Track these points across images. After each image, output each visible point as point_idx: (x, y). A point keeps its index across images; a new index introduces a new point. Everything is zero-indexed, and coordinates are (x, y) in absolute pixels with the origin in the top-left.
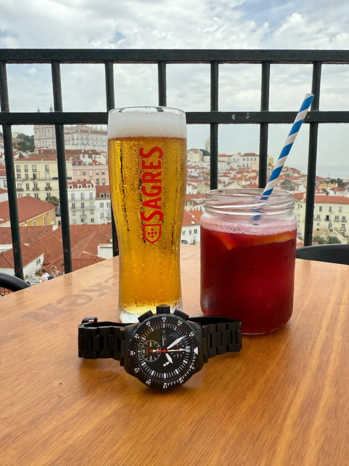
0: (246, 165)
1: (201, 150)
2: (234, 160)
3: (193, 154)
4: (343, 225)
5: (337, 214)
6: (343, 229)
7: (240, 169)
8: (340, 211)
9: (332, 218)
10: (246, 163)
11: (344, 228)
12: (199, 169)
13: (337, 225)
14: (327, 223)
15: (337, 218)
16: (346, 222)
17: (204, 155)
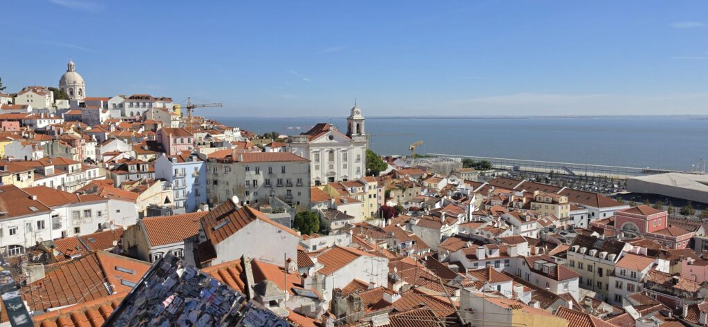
0: (135, 114)
1: (50, 89)
2: (114, 105)
3: (34, 94)
4: (288, 191)
5: (280, 176)
6: (289, 197)
7: (126, 120)
8: (283, 171)
9: (274, 182)
10: (135, 110)
11: (290, 195)
12: (47, 120)
13: (282, 191)
14: (267, 191)
15: (280, 182)
16: (291, 186)
17: (56, 98)
